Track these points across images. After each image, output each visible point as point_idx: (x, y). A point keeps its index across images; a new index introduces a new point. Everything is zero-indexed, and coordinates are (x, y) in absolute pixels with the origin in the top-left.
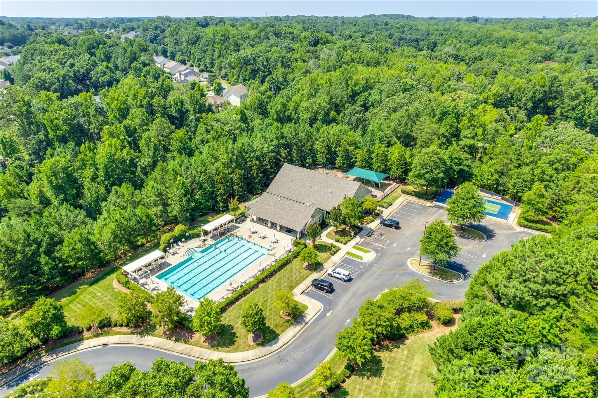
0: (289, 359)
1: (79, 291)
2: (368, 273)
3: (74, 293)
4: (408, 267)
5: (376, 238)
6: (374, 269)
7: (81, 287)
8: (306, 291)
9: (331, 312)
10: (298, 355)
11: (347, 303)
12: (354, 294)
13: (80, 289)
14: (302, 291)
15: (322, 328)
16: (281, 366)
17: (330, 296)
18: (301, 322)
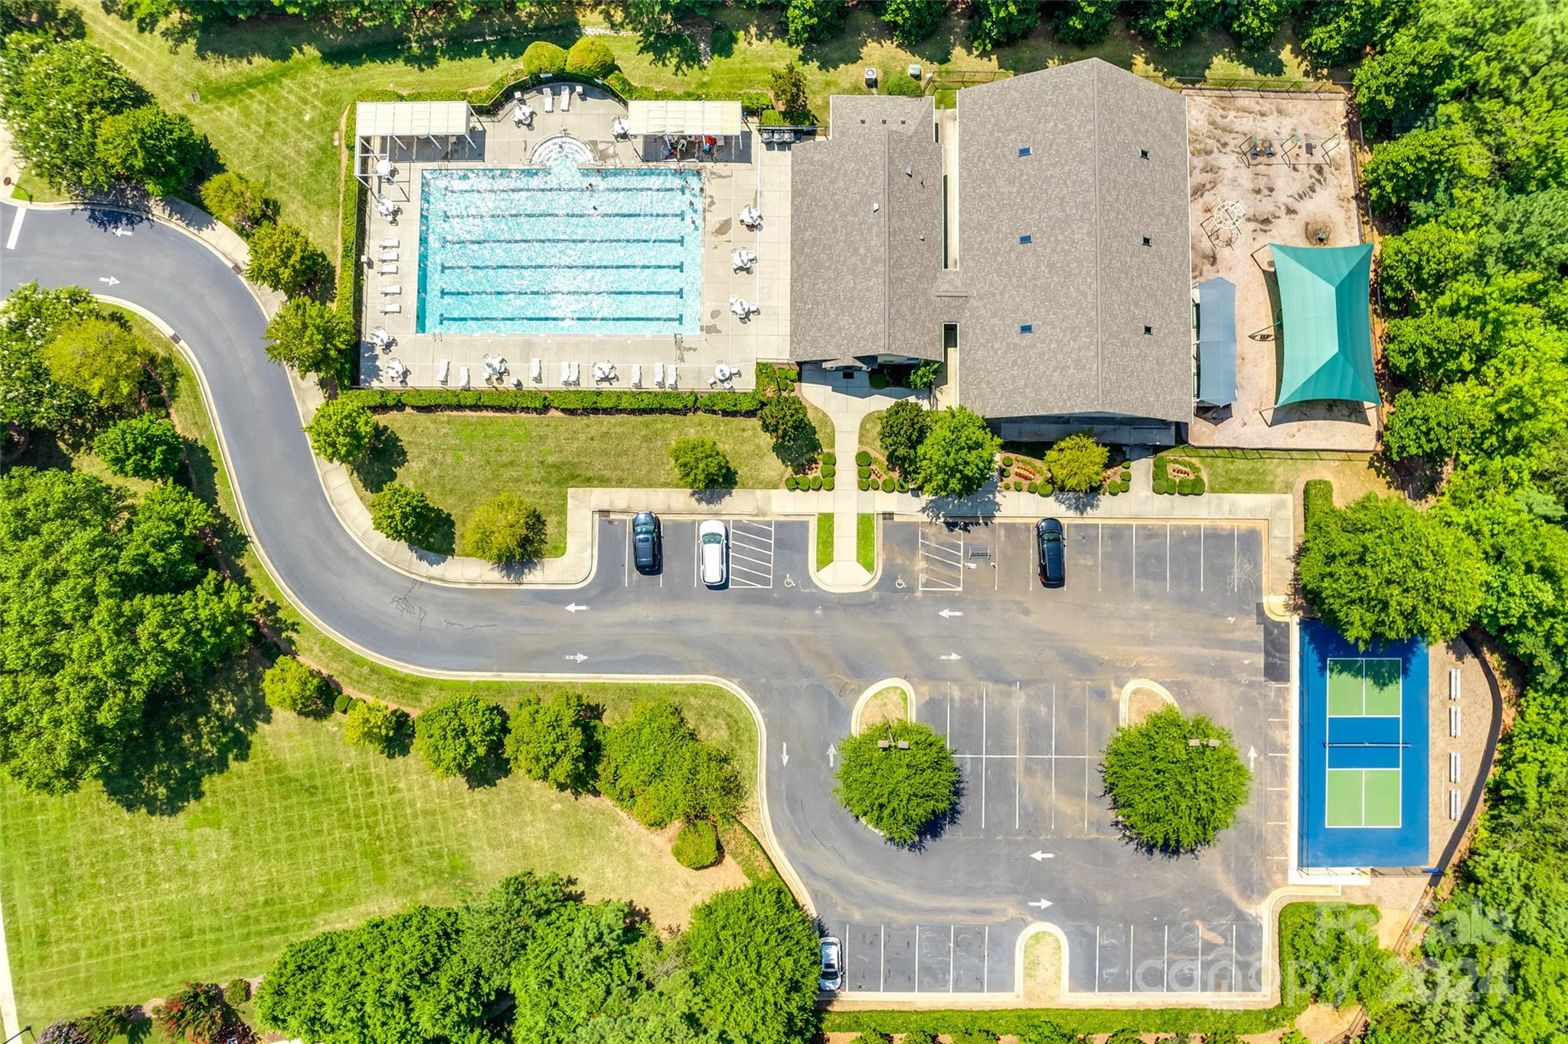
0: (417, 611)
1: (297, 55)
2: (771, 613)
3: (285, 55)
4: (860, 691)
5: (957, 547)
6: (799, 616)
7: (305, 48)
8: (612, 517)
9: (584, 608)
10: (434, 619)
11: (634, 623)
12: (674, 623)
13: (301, 50)
14: (606, 507)
15: (526, 620)
16: (393, 609)
17: (630, 575)
18: (513, 571)
